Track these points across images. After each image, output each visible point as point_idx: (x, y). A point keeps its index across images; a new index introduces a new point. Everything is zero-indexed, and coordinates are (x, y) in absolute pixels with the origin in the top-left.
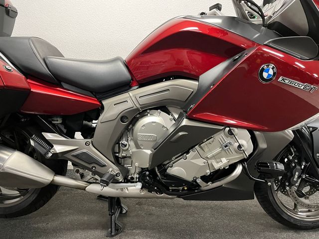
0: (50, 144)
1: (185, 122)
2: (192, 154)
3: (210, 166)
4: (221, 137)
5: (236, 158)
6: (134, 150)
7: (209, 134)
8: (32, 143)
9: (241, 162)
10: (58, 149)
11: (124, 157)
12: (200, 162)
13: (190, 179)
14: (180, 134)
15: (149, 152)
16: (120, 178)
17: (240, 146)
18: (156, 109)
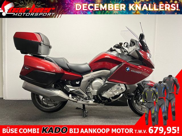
0: (68, 88)
1: (107, 82)
2: (109, 91)
3: (114, 94)
4: (116, 86)
5: (121, 92)
6: (92, 90)
7: (113, 85)
8: (65, 88)
9: (122, 93)
10: (71, 90)
11: (88, 92)
12: (111, 93)
13: (108, 98)
14: (106, 85)
15: (96, 91)
16: (88, 98)
17: (122, 89)
18: (98, 78)
